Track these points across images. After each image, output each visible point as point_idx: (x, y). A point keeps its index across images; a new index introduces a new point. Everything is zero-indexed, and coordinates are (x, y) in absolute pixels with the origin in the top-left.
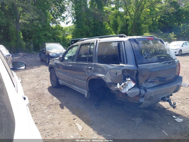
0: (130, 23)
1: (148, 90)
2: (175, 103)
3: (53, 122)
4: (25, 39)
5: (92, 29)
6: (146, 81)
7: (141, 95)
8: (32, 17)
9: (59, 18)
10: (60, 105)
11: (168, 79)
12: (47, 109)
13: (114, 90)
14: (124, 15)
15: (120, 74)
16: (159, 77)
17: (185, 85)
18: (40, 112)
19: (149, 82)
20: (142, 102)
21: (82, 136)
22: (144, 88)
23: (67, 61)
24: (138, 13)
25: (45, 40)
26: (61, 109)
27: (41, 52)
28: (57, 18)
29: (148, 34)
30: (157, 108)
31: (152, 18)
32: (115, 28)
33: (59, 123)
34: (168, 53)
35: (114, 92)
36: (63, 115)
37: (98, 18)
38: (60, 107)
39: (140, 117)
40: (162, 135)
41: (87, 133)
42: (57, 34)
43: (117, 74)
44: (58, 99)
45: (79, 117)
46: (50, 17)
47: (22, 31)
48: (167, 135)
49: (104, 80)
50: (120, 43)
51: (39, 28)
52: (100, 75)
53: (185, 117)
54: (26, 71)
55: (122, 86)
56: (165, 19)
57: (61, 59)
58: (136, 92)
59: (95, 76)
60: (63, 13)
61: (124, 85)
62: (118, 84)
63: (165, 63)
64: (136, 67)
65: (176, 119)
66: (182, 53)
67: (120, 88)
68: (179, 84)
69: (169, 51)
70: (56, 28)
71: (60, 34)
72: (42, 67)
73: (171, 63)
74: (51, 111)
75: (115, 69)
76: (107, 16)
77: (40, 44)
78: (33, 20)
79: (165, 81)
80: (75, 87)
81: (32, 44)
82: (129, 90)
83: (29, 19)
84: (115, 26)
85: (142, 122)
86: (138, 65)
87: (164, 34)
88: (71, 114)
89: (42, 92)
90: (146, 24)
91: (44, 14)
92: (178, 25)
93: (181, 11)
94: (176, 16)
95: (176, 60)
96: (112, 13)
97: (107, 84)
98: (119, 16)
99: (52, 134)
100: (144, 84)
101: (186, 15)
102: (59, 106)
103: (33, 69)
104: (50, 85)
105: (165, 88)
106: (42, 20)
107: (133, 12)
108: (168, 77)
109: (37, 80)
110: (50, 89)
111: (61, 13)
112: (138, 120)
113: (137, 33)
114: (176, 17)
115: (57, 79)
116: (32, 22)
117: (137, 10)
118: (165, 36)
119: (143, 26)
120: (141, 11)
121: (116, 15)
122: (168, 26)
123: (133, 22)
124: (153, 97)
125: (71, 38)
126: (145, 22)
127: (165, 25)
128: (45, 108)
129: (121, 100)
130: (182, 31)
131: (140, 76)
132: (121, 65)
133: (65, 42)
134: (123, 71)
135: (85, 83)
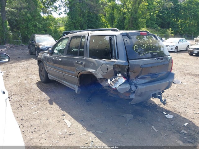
0: (127, 17)
1: (139, 87)
2: (166, 99)
3: (40, 118)
4: (12, 30)
5: (86, 21)
6: (137, 77)
7: (132, 91)
8: (20, 5)
9: (51, 7)
10: (48, 100)
11: (160, 76)
12: (35, 105)
13: (105, 85)
14: (121, 8)
15: (112, 70)
16: (151, 74)
17: (179, 82)
18: (27, 108)
19: (140, 78)
20: (133, 98)
21: (70, 132)
22: (135, 84)
23: (57, 54)
24: (135, 7)
25: (34, 31)
26: (50, 105)
27: (30, 44)
28: (48, 7)
29: (145, 29)
30: (149, 105)
31: (150, 13)
32: (111, 21)
33: (47, 120)
34: (162, 49)
35: (105, 88)
36: (52, 111)
37: (93, 10)
38: (49, 102)
39: (131, 114)
40: (151, 131)
41: (76, 130)
42: (49, 26)
43: (108, 69)
44: (47, 95)
45: (69, 113)
46: (41, 6)
47: (9, 20)
48: (156, 131)
49: (95, 75)
50: (113, 37)
51: (28, 18)
52: (91, 70)
53: (175, 114)
54: (12, 64)
55: (113, 81)
56: (163, 15)
57: (50, 52)
58: (126, 88)
59: (86, 71)
60: (55, 2)
61: (115, 80)
62: (109, 80)
63: (158, 59)
64: (127, 62)
65: (166, 116)
66: (178, 50)
67: (110, 84)
68: (171, 81)
69: (163, 47)
70: (47, 19)
71: (51, 26)
72: (31, 60)
73: (164, 60)
74: (39, 107)
75: (106, 64)
76: (103, 8)
77: (29, 36)
78: (21, 9)
79: (157, 77)
80: (65, 82)
81: (20, 35)
82: (119, 86)
83: (16, 7)
84: (111, 20)
85: (133, 118)
86: (130, 61)
87: (162, 30)
88: (60, 110)
89: (30, 87)
90: (143, 18)
91: (34, 3)
92: (176, 21)
93: (180, 7)
94: (175, 11)
95: (168, 57)
96: (108, 4)
97: (98, 80)
98: (116, 8)
99: (39, 131)
100: (135, 80)
101: (184, 11)
102: (47, 102)
103: (21, 62)
104: (39, 80)
105: (156, 84)
106: (32, 9)
107: (130, 4)
108: (160, 74)
109: (25, 75)
110: (38, 84)
111: (53, 2)
112: (129, 116)
113: (134, 27)
114: (174, 13)
115: (47, 73)
116: (20, 11)
117: (135, 4)
118: (162, 31)
119: (140, 20)
120: (139, 4)
121: (113, 7)
122: (166, 21)
123: (130, 16)
124: (143, 93)
125: (64, 30)
126: (142, 16)
127: (163, 20)
128: (32, 103)
129: (113, 96)
130: (180, 27)
131: (131, 72)
132: (112, 60)
133: (57, 34)
134: (115, 66)
135: (76, 79)
